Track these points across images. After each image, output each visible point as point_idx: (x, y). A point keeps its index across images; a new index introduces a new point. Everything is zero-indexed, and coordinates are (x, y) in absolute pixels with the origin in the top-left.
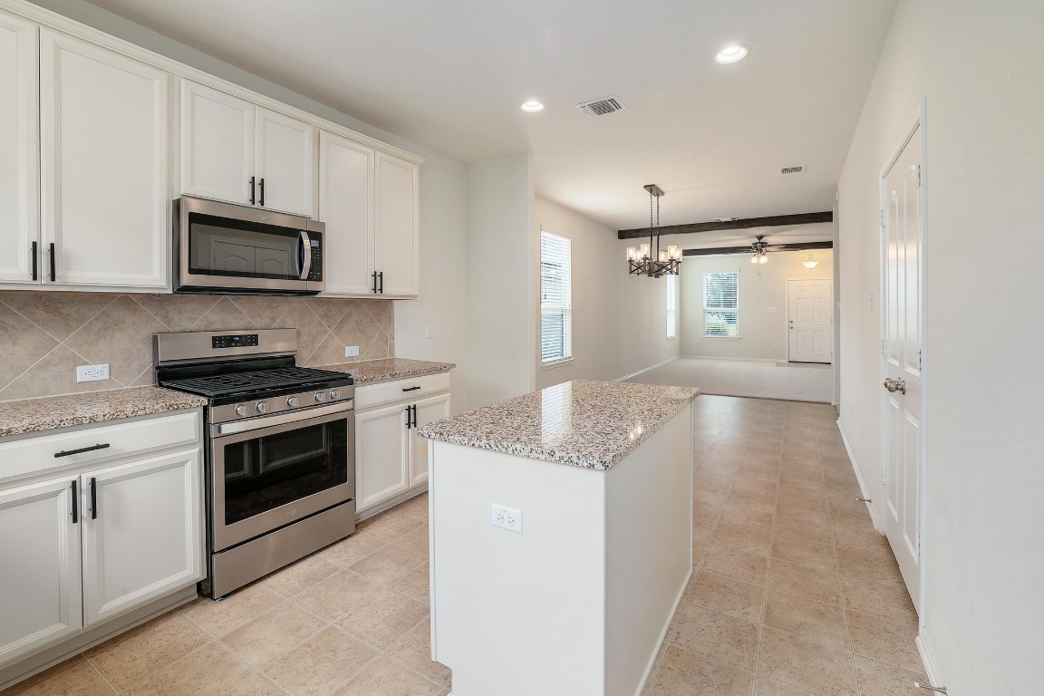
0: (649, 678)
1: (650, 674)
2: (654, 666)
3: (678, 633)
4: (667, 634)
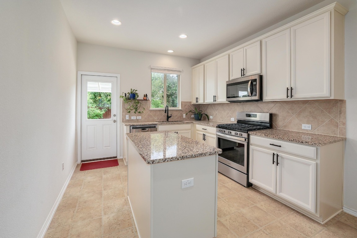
0: (132, 214)
1: (132, 215)
2: (133, 217)
3: (133, 232)
4: (136, 229)
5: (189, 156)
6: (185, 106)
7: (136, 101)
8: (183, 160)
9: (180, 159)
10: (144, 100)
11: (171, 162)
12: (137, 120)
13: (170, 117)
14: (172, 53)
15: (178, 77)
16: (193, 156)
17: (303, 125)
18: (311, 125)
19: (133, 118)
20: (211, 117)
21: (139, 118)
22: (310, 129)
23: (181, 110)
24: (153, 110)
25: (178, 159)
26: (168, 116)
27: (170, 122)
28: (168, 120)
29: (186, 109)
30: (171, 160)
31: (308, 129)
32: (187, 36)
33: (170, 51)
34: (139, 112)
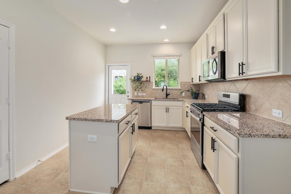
5: (90, 120)
6: (184, 85)
7: (140, 82)
8: (85, 121)
9: (83, 120)
10: (147, 81)
11: (78, 121)
12: (143, 96)
13: (169, 95)
14: (168, 41)
15: (178, 60)
16: (93, 120)
17: (274, 110)
18: (281, 111)
19: (140, 94)
20: (206, 96)
21: (144, 94)
22: (281, 116)
23: (180, 89)
24: (155, 89)
25: (82, 120)
26: (167, 94)
27: (169, 98)
28: (167, 97)
29: (186, 88)
30: (78, 119)
31: (278, 116)
32: (167, 26)
33: (167, 40)
34: (142, 90)
